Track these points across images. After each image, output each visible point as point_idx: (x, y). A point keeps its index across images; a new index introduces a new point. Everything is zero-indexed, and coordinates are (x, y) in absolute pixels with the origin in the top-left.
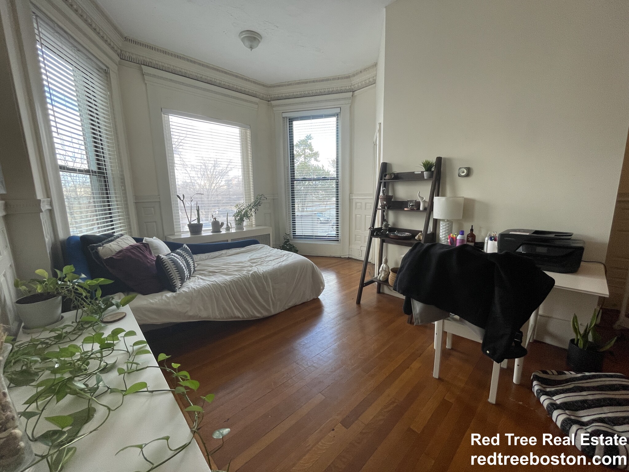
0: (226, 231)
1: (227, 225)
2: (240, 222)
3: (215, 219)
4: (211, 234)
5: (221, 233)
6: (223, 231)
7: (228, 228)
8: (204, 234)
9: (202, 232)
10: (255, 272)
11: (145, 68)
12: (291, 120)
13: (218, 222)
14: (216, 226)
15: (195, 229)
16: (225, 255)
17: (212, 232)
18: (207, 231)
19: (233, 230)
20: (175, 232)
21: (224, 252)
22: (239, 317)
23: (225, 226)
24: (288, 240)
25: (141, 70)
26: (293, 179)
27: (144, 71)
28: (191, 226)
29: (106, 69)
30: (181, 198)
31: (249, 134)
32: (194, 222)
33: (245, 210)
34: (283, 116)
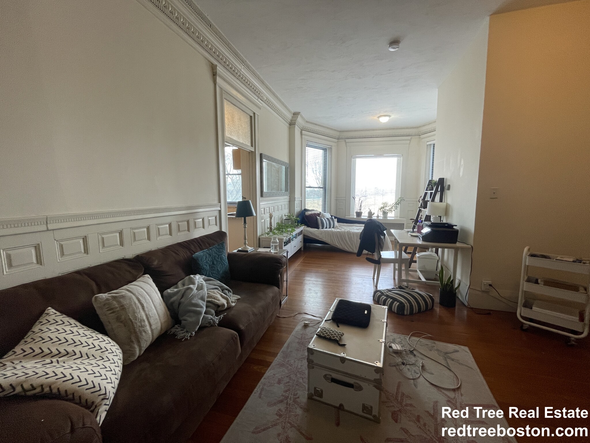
0: (376, 218)
1: (378, 214)
2: (385, 213)
3: (371, 210)
5: (372, 218)
6: (374, 217)
7: (378, 216)
9: (362, 216)
11: (347, 140)
13: (371, 212)
14: (371, 214)
15: (359, 214)
17: (368, 217)
18: (364, 216)
19: (381, 218)
20: (350, 215)
23: (376, 214)
25: (345, 141)
28: (357, 213)
29: (331, 147)
30: (354, 198)
31: (402, 160)
32: (359, 211)
33: (390, 207)
34: (428, 143)
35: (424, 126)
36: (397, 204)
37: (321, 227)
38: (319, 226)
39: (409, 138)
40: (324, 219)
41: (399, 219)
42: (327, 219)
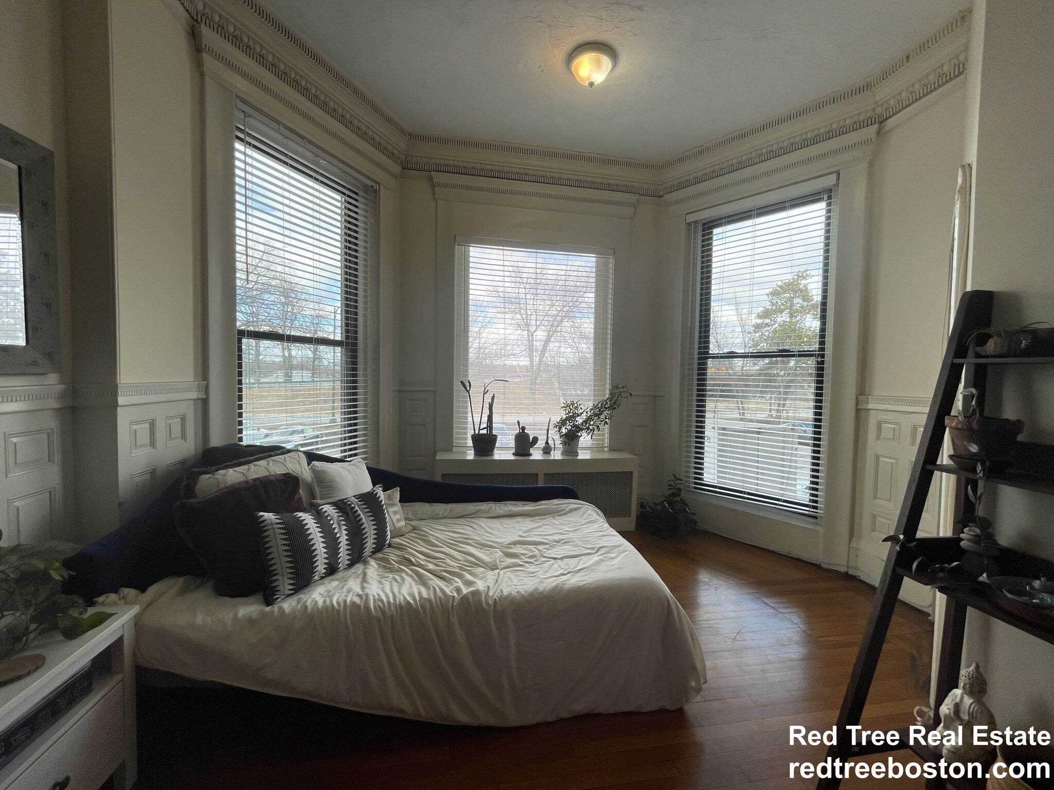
0: (542, 456)
1: (547, 443)
2: (571, 439)
3: (523, 428)
4: (513, 458)
5: (531, 458)
6: (537, 454)
7: (547, 450)
8: (498, 455)
9: (496, 451)
10: (476, 593)
11: (438, 177)
12: (708, 226)
13: (527, 436)
14: (524, 442)
15: (485, 443)
17: (514, 454)
18: (504, 452)
19: (557, 455)
20: (452, 446)
21: (484, 506)
23: (541, 444)
24: (679, 490)
25: (431, 179)
26: (704, 355)
27: (435, 180)
28: (477, 438)
29: (374, 184)
30: (467, 386)
31: (611, 266)
32: (484, 432)
33: (584, 416)
34: (691, 218)
35: (681, 160)
36: (603, 406)
37: (284, 583)
38: (272, 573)
39: (632, 198)
40: (320, 516)
42: (342, 506)
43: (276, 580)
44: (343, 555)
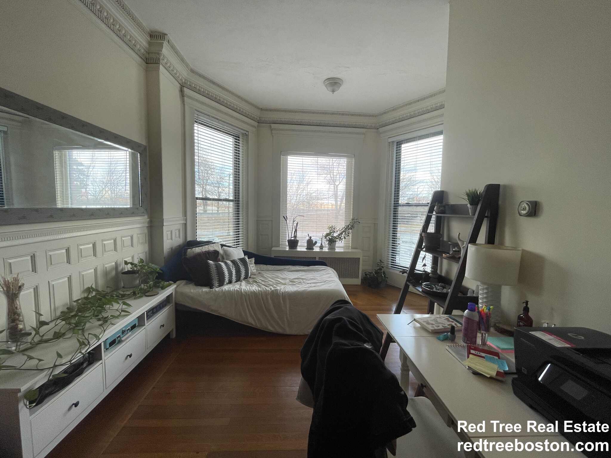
0: (319, 250)
1: (321, 244)
2: (332, 242)
3: (311, 237)
4: (306, 250)
5: (314, 250)
6: (316, 249)
7: (321, 247)
8: (299, 249)
9: (298, 247)
11: (273, 126)
12: (399, 144)
13: (312, 241)
14: (311, 244)
15: (293, 243)
16: (287, 270)
18: (302, 247)
19: (326, 249)
20: (280, 245)
21: (287, 267)
22: (252, 324)
23: (318, 244)
24: (383, 267)
25: (271, 127)
26: (397, 205)
27: (272, 127)
28: (290, 242)
29: (246, 132)
30: (285, 218)
31: (353, 163)
32: (293, 239)
33: (339, 233)
34: (391, 140)
35: (385, 113)
36: (347, 228)
37: (216, 283)
38: (212, 280)
39: (363, 130)
40: (226, 264)
41: (350, 251)
42: (234, 262)
43: (213, 282)
44: (234, 278)
